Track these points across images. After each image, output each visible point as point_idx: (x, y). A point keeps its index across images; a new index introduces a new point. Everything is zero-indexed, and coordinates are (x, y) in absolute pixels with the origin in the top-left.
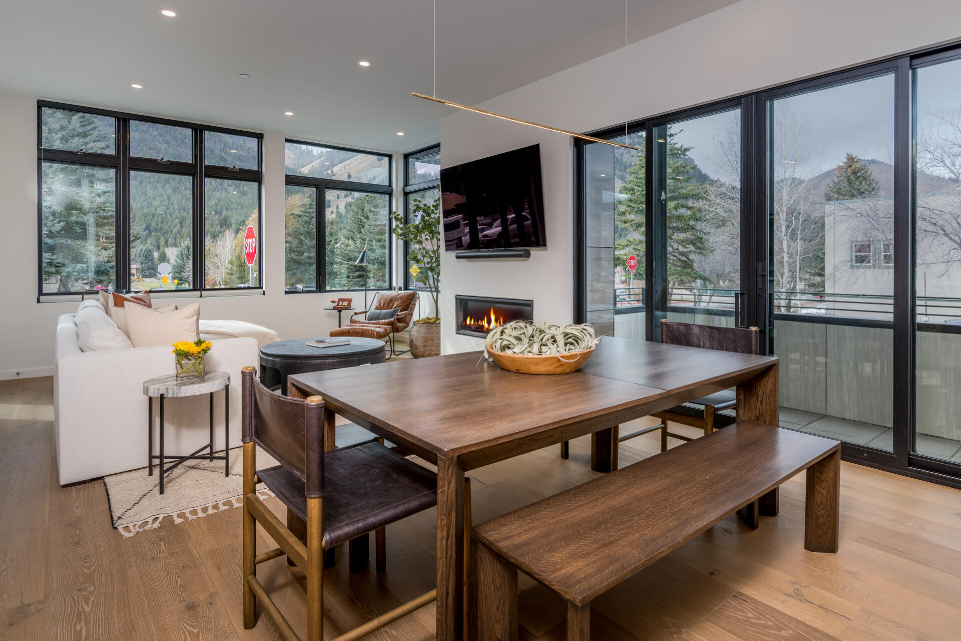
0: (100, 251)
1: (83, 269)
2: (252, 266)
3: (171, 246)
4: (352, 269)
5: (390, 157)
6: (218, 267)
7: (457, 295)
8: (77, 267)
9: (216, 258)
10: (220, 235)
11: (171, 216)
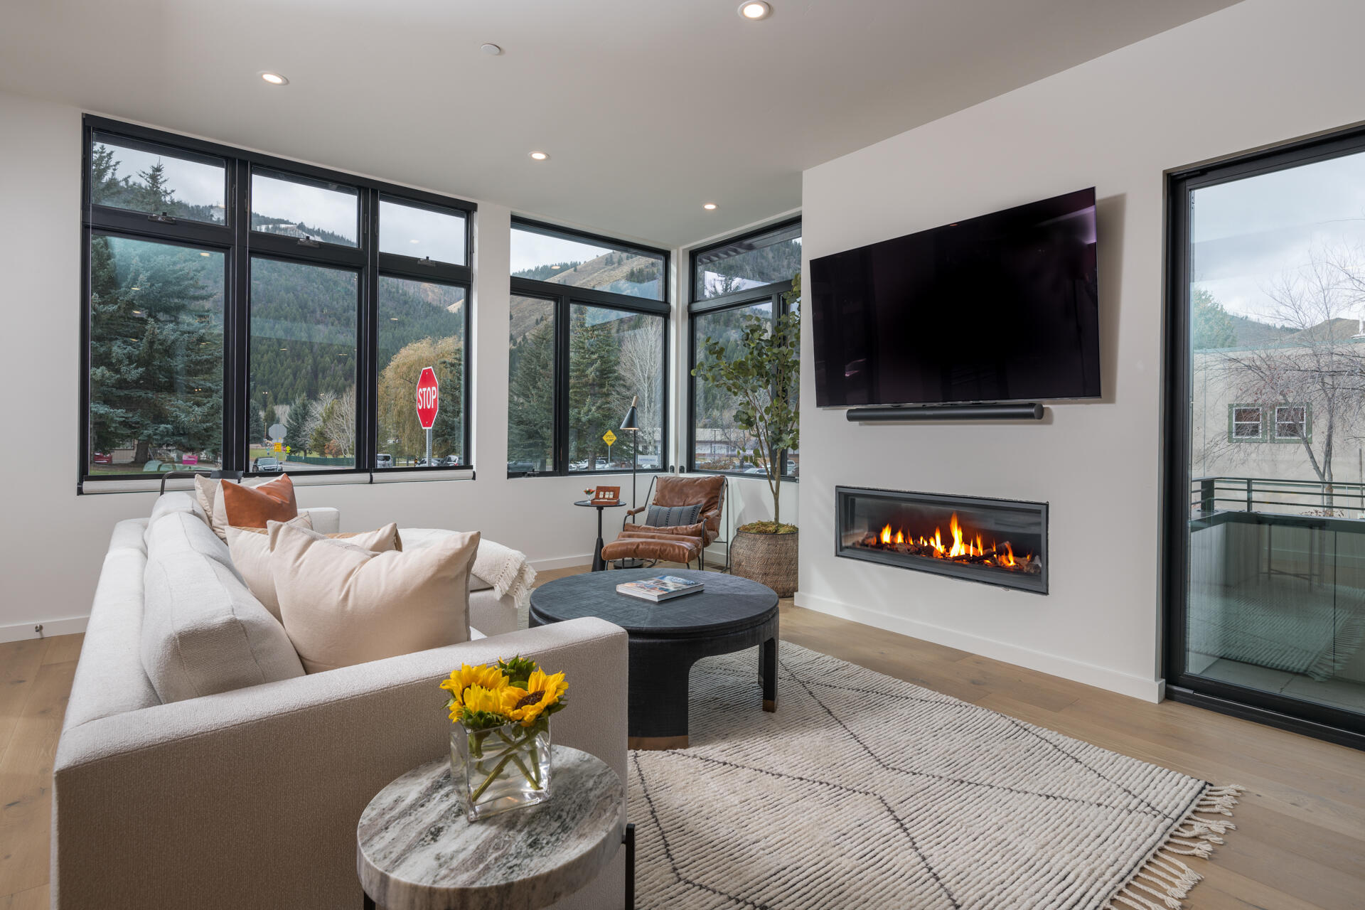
0: (191, 407)
1: (167, 432)
2: (429, 430)
3: (282, 403)
4: (522, 435)
5: (666, 255)
6: (343, 431)
7: (837, 487)
8: (161, 429)
9: (341, 419)
10: (347, 389)
11: (282, 365)
